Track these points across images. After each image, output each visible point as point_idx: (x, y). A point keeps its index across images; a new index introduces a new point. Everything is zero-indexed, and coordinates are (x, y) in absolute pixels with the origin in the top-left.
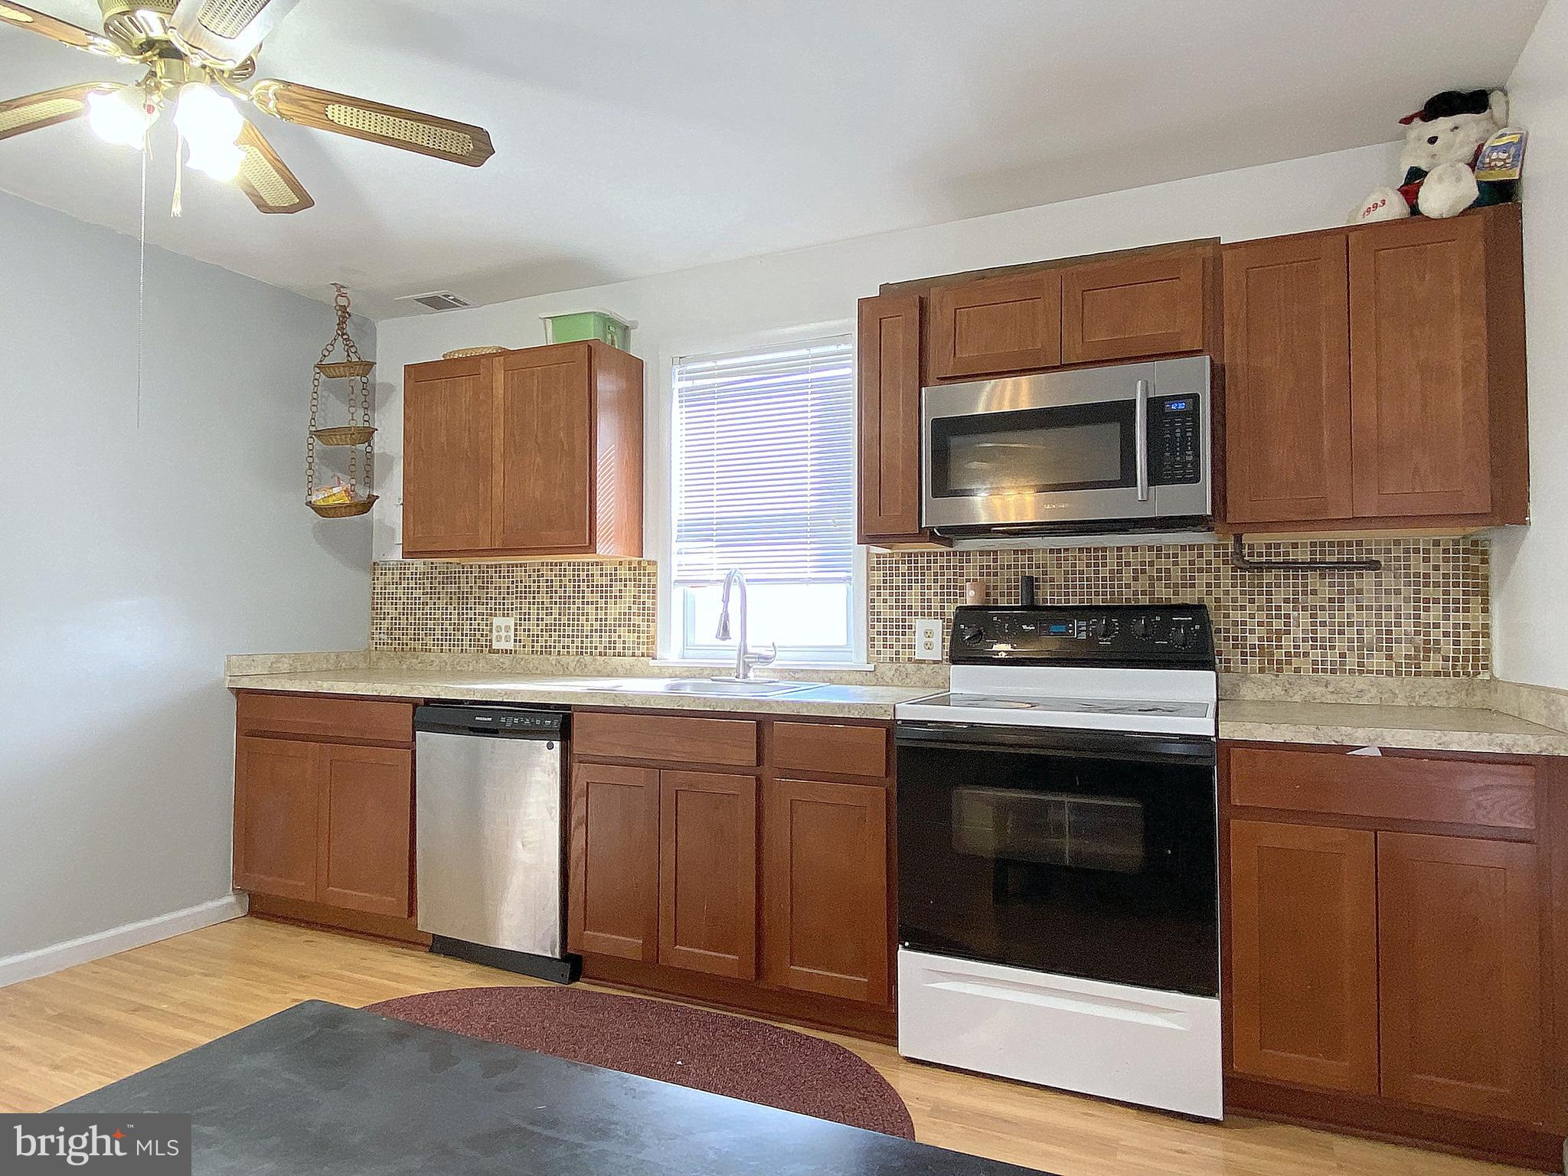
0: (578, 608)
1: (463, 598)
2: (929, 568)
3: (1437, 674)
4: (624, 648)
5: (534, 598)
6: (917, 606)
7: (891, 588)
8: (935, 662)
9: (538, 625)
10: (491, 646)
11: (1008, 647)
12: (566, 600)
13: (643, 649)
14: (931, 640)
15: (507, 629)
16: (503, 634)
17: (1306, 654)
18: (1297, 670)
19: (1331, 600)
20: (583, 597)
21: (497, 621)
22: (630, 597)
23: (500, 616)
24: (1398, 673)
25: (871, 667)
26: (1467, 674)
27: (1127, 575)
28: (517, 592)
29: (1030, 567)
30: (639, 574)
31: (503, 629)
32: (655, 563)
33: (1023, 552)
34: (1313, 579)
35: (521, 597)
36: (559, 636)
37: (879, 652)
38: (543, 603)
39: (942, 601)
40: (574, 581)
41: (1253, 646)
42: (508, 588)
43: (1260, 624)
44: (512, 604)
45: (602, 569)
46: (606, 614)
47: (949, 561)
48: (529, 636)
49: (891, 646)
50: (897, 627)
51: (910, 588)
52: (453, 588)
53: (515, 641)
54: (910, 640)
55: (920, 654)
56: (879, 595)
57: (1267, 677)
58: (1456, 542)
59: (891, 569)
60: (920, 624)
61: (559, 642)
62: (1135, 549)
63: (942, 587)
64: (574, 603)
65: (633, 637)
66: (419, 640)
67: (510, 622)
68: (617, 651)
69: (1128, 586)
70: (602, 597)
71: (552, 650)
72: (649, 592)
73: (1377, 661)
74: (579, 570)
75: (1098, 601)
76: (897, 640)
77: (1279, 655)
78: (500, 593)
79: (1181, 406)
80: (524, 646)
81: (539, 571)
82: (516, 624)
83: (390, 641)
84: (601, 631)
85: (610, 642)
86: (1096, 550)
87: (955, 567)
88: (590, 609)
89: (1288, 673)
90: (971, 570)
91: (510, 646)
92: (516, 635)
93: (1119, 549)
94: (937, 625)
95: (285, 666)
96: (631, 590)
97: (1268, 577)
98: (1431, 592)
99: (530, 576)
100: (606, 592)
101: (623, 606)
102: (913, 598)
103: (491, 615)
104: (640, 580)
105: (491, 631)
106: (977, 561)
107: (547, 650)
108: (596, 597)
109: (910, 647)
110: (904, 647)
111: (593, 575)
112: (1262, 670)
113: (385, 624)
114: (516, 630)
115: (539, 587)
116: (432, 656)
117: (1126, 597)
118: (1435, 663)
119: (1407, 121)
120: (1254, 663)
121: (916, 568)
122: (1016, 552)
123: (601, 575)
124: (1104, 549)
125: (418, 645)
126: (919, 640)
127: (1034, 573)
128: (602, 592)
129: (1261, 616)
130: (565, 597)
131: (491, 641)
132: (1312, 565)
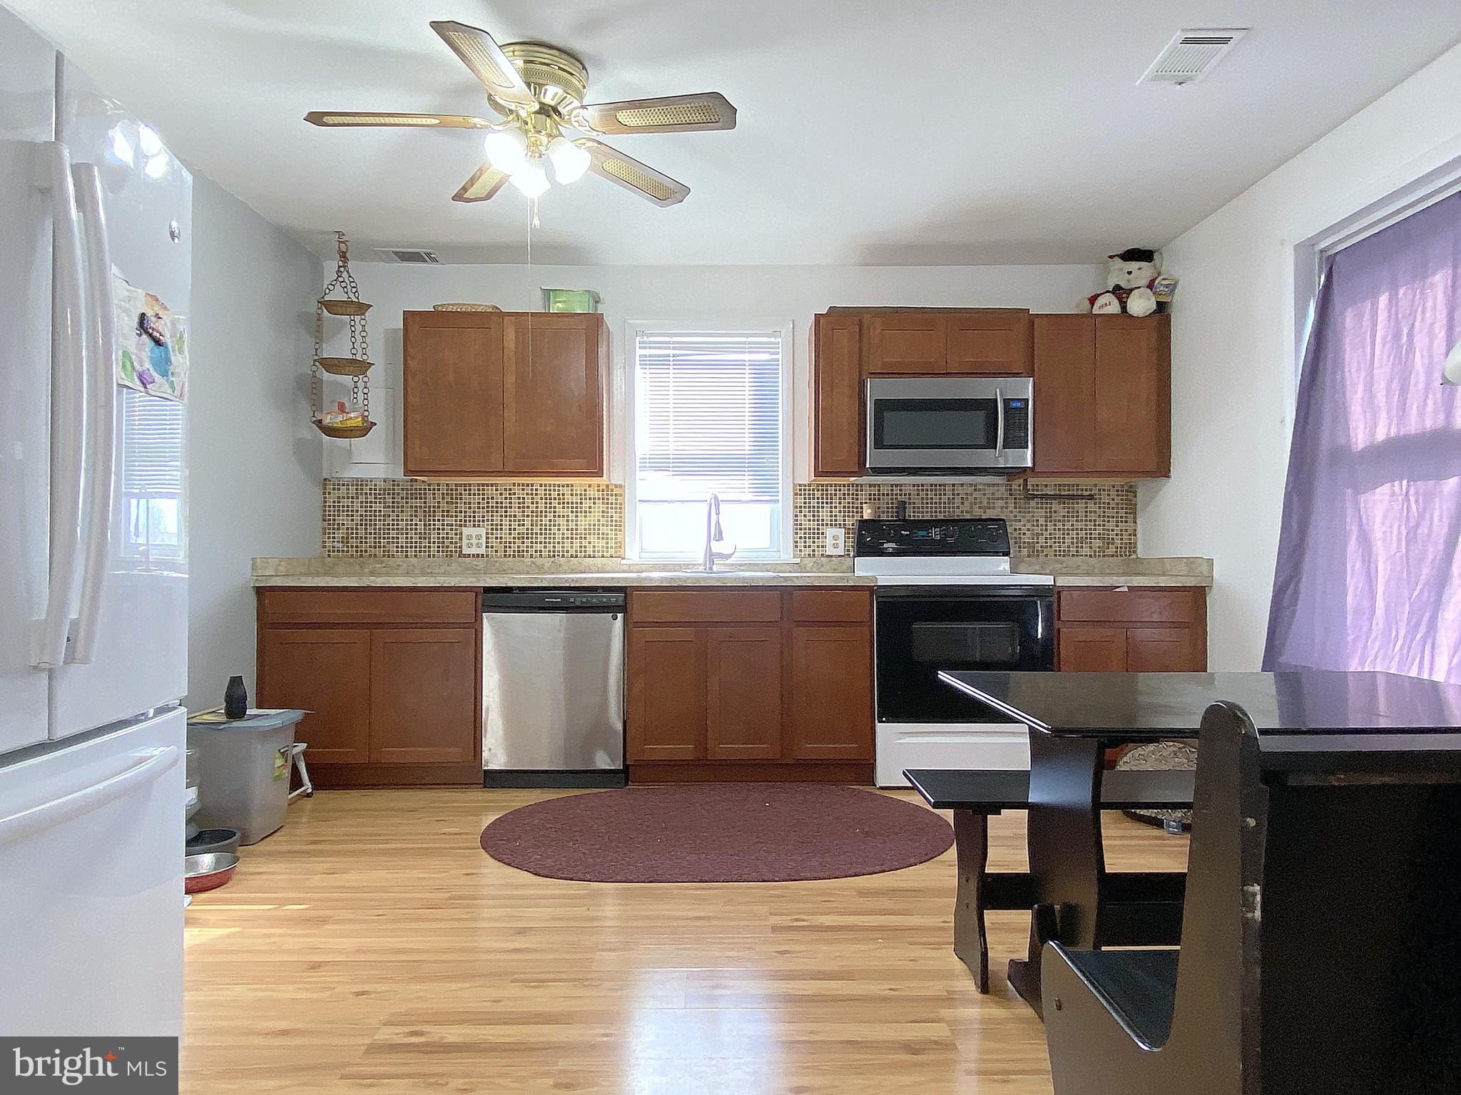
0: (550, 521)
1: (429, 513)
2: (836, 495)
3: (1113, 556)
4: (594, 551)
5: (506, 512)
6: (827, 519)
7: (809, 507)
8: (840, 556)
9: (510, 534)
10: (461, 551)
11: (893, 545)
12: (538, 514)
13: (612, 552)
14: (837, 542)
15: (479, 537)
16: (474, 541)
17: (1051, 547)
18: (1046, 556)
19: (1064, 516)
20: (555, 512)
21: (466, 531)
22: (599, 512)
23: (470, 526)
24: (1095, 556)
25: (798, 560)
26: (1126, 555)
27: (958, 500)
28: (488, 507)
29: (901, 495)
30: (607, 495)
31: (474, 538)
32: (620, 486)
33: (897, 486)
34: (1055, 505)
35: (492, 512)
36: (532, 543)
37: (801, 551)
38: (515, 516)
39: (844, 516)
40: (546, 499)
41: (1024, 543)
42: (479, 503)
43: (1028, 530)
44: (483, 517)
45: (572, 490)
46: (577, 525)
47: (849, 490)
48: (501, 543)
49: (809, 547)
50: (814, 533)
51: (823, 507)
52: (419, 503)
53: (487, 547)
54: (822, 542)
55: (830, 551)
56: (801, 512)
57: (1033, 559)
58: (1122, 486)
59: (809, 494)
60: (830, 532)
61: (532, 547)
62: (962, 485)
63: (844, 507)
64: (546, 516)
65: (602, 543)
66: (380, 547)
67: (482, 531)
68: (587, 554)
69: (958, 507)
70: (572, 512)
71: (525, 553)
72: (616, 508)
73: (1086, 551)
74: (550, 490)
75: (941, 517)
76: (814, 542)
77: (1038, 547)
78: (470, 508)
79: (1019, 405)
80: (496, 551)
81: (510, 490)
82: (487, 533)
83: (345, 549)
84: (572, 538)
85: (581, 547)
86: (940, 485)
87: (853, 494)
88: (562, 521)
89: (1042, 558)
90: (863, 496)
91: (482, 551)
92: (487, 542)
93: (953, 485)
94: (841, 532)
95: (282, 569)
96: (600, 506)
97: (1033, 503)
98: (1110, 512)
99: (501, 494)
100: (577, 508)
101: (593, 518)
102: (824, 514)
103: (461, 525)
104: (608, 499)
105: (461, 539)
106: (867, 489)
107: (520, 554)
108: (567, 512)
109: (822, 546)
110: (818, 547)
111: (563, 495)
112: (1029, 556)
113: (340, 534)
114: (487, 538)
115: (510, 503)
116: (399, 561)
117: (957, 514)
118: (1112, 550)
119: (1111, 257)
120: (1025, 552)
121: (827, 494)
122: (892, 485)
123: (572, 495)
124: (945, 485)
125: (379, 552)
126: (829, 542)
127: (903, 498)
128: (572, 507)
129: (1029, 526)
130: (537, 512)
131: (461, 547)
132: (1054, 497)
